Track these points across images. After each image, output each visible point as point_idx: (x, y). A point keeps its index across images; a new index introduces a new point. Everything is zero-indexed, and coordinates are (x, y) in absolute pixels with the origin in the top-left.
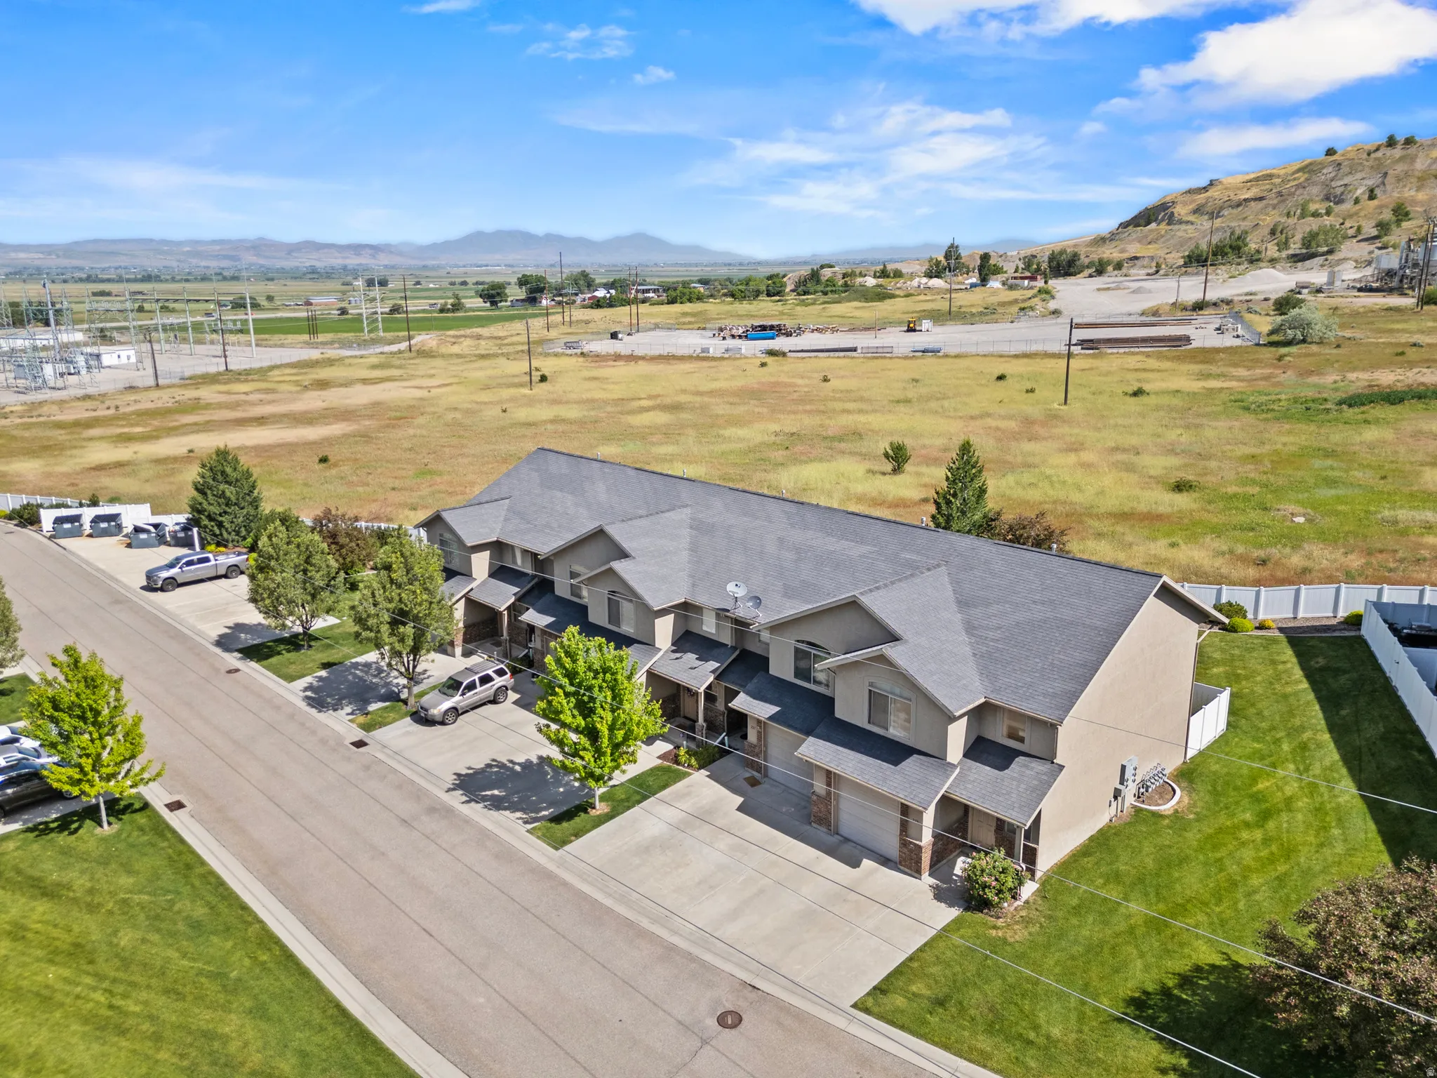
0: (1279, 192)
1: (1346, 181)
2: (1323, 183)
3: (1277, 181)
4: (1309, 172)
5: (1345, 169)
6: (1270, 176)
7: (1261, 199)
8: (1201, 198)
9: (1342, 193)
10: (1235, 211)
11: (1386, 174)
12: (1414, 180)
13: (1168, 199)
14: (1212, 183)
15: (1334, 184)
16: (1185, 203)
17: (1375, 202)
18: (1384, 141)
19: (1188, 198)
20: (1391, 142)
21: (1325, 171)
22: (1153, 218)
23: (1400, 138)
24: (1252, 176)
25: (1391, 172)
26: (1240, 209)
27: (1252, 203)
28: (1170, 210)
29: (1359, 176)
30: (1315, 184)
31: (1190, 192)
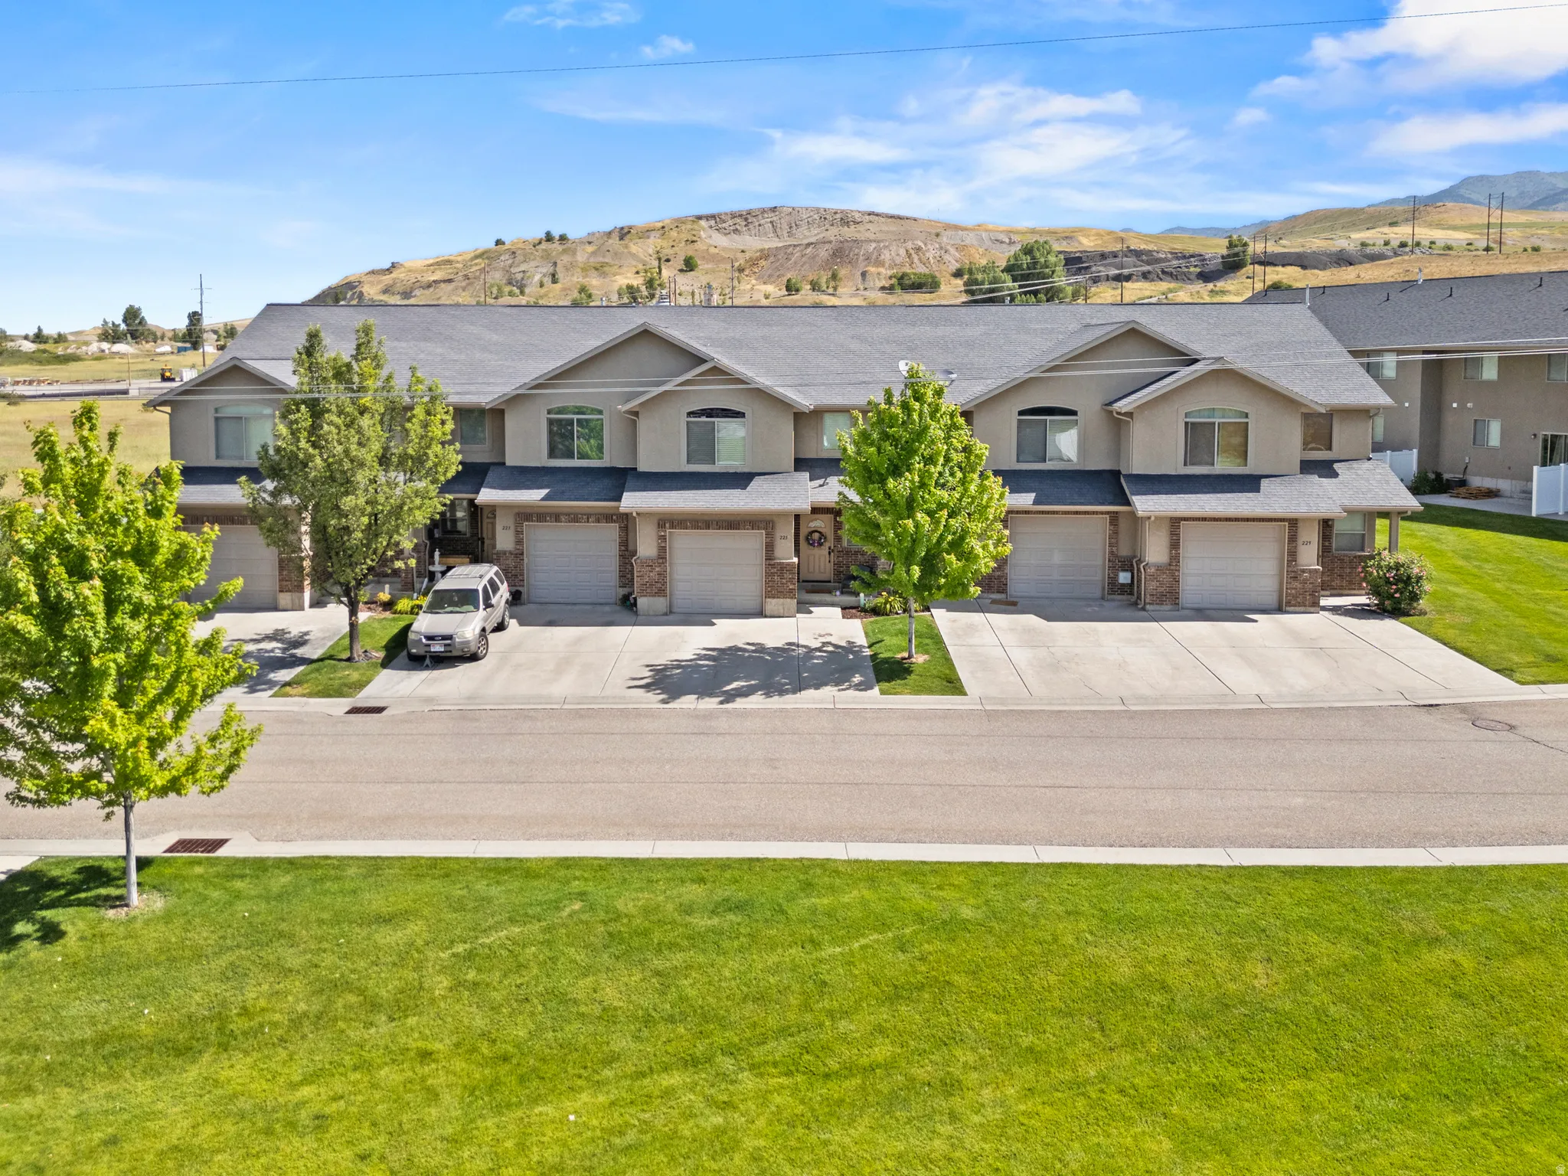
0: (466, 276)
1: (523, 267)
2: (503, 269)
3: (460, 266)
4: (488, 258)
5: (520, 258)
6: (449, 262)
7: (450, 281)
8: (387, 279)
9: (523, 279)
10: (426, 292)
11: (555, 264)
12: (579, 270)
13: (352, 279)
14: (393, 265)
15: (513, 270)
16: (372, 283)
17: (558, 286)
18: (543, 236)
19: (372, 278)
20: (549, 238)
21: (502, 258)
22: (340, 296)
23: (556, 234)
24: (431, 261)
25: (558, 262)
26: (431, 289)
27: (443, 285)
28: (358, 290)
29: (533, 264)
30: (495, 269)
31: (373, 272)
